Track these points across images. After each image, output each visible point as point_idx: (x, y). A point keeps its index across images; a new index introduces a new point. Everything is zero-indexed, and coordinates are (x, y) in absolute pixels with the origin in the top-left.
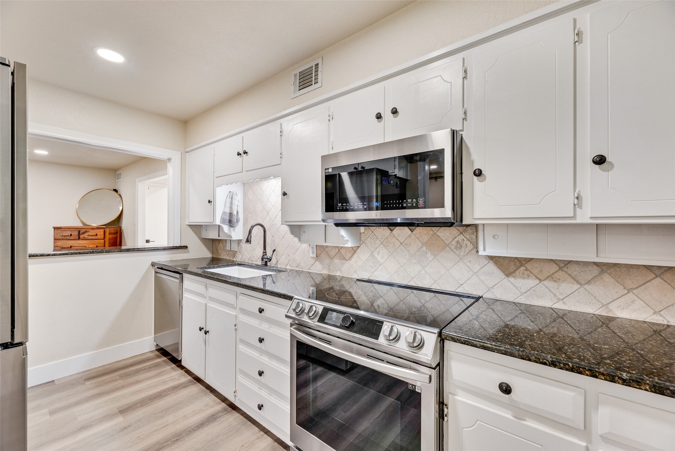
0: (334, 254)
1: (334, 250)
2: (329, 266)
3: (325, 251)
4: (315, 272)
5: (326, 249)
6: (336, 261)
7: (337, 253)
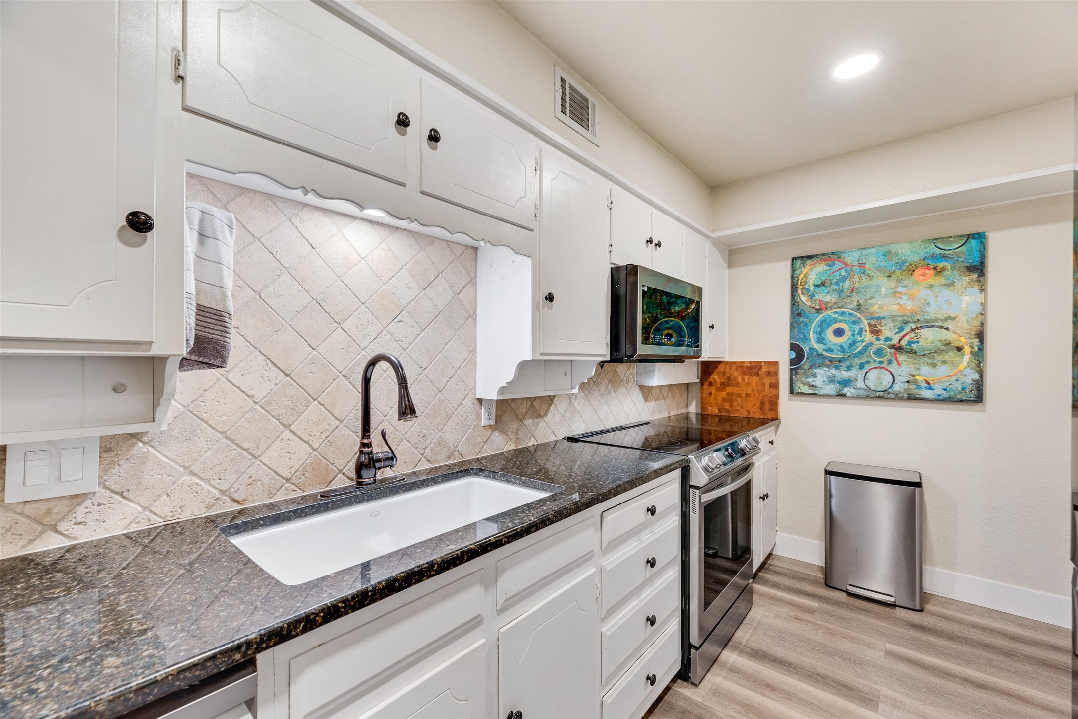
0: (524, 410)
1: (525, 403)
2: (517, 434)
3: (511, 408)
4: (492, 454)
5: (513, 405)
6: (528, 422)
7: (528, 409)
